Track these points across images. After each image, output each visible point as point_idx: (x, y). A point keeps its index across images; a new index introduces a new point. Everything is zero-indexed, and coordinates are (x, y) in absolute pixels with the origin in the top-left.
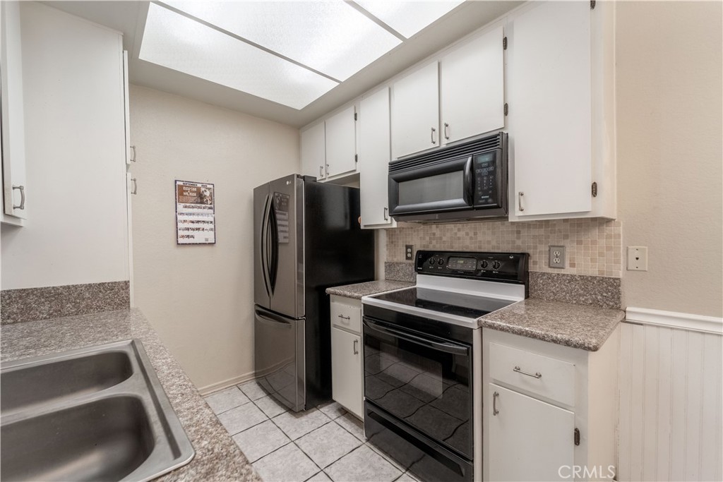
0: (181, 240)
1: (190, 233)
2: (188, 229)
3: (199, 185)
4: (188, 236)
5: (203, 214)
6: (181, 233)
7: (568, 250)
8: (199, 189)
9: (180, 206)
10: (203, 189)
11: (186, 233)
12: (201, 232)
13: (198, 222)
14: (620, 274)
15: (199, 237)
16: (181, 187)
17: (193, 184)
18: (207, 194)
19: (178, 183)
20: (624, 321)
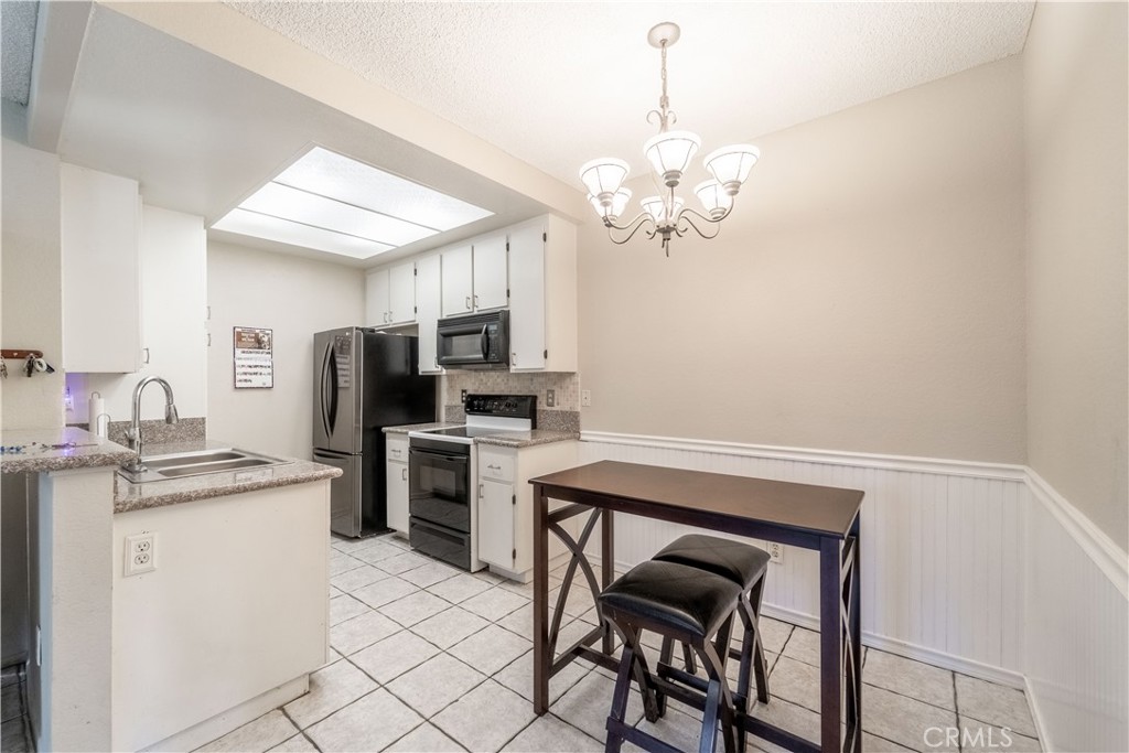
0: (238, 385)
1: (248, 377)
2: (245, 374)
3: (257, 331)
4: (246, 380)
5: (260, 358)
6: (238, 377)
7: (556, 393)
8: (257, 335)
9: (238, 351)
10: (261, 335)
11: (244, 377)
12: (259, 376)
13: (256, 366)
14: (579, 409)
15: (257, 381)
16: (239, 333)
17: (251, 330)
18: (266, 339)
19: (237, 330)
20: (578, 439)
